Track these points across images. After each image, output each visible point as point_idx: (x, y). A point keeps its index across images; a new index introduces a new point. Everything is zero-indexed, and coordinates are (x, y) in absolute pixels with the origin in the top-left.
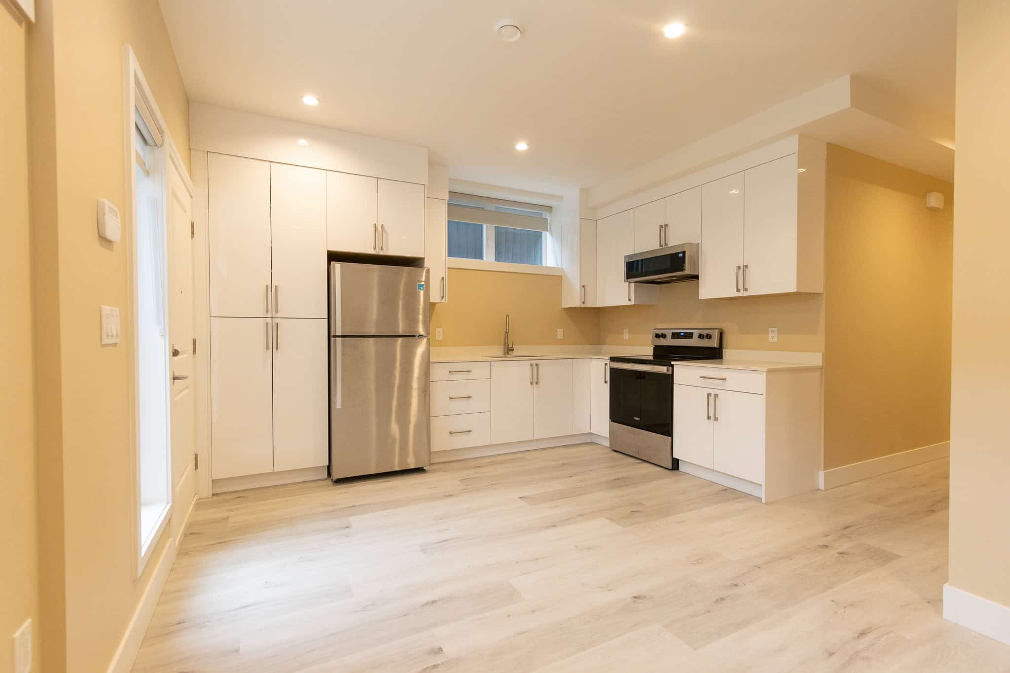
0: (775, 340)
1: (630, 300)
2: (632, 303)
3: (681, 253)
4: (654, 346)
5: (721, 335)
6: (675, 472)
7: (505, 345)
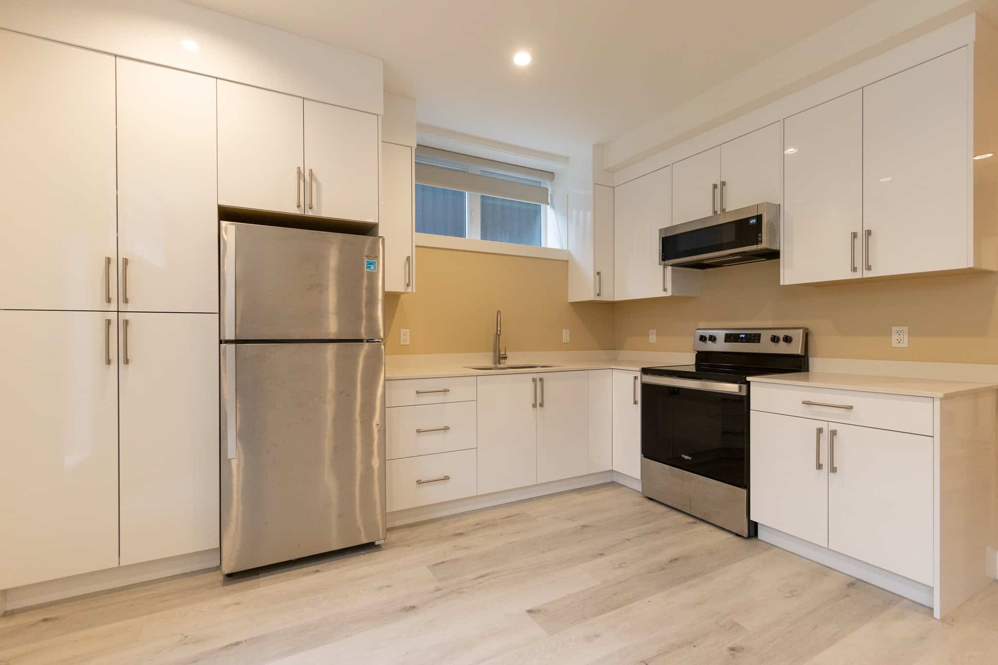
0: (905, 344)
1: (665, 290)
2: (669, 293)
3: (752, 218)
4: (696, 353)
5: (807, 336)
6: (752, 541)
7: (495, 351)
